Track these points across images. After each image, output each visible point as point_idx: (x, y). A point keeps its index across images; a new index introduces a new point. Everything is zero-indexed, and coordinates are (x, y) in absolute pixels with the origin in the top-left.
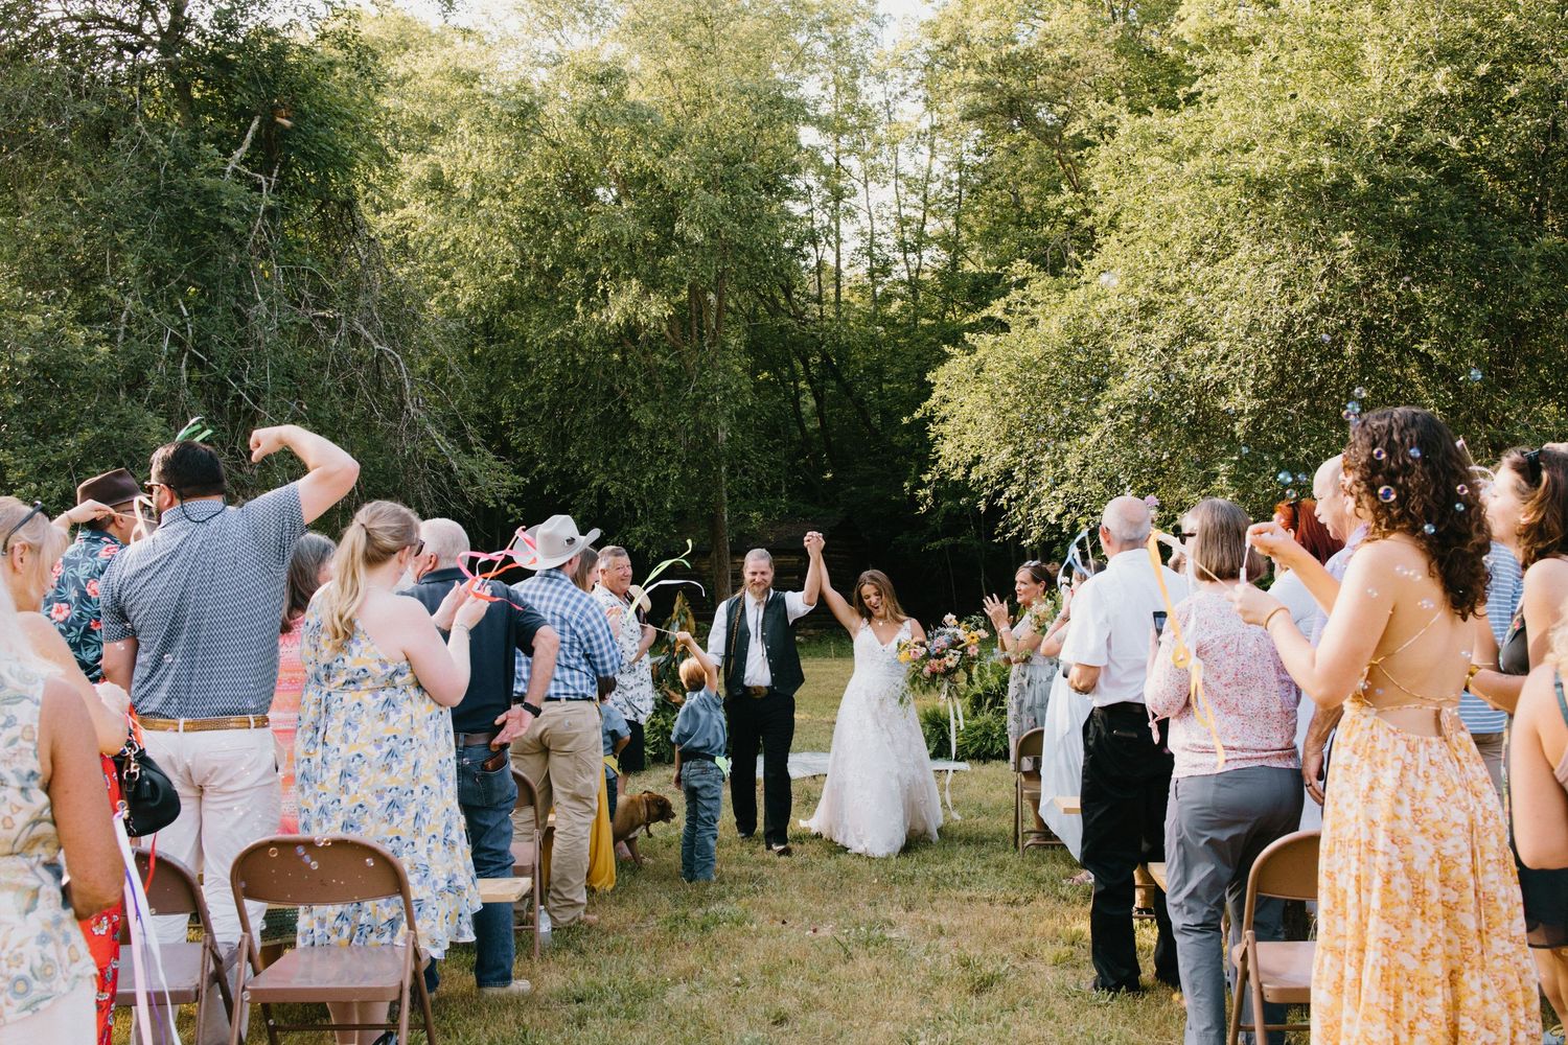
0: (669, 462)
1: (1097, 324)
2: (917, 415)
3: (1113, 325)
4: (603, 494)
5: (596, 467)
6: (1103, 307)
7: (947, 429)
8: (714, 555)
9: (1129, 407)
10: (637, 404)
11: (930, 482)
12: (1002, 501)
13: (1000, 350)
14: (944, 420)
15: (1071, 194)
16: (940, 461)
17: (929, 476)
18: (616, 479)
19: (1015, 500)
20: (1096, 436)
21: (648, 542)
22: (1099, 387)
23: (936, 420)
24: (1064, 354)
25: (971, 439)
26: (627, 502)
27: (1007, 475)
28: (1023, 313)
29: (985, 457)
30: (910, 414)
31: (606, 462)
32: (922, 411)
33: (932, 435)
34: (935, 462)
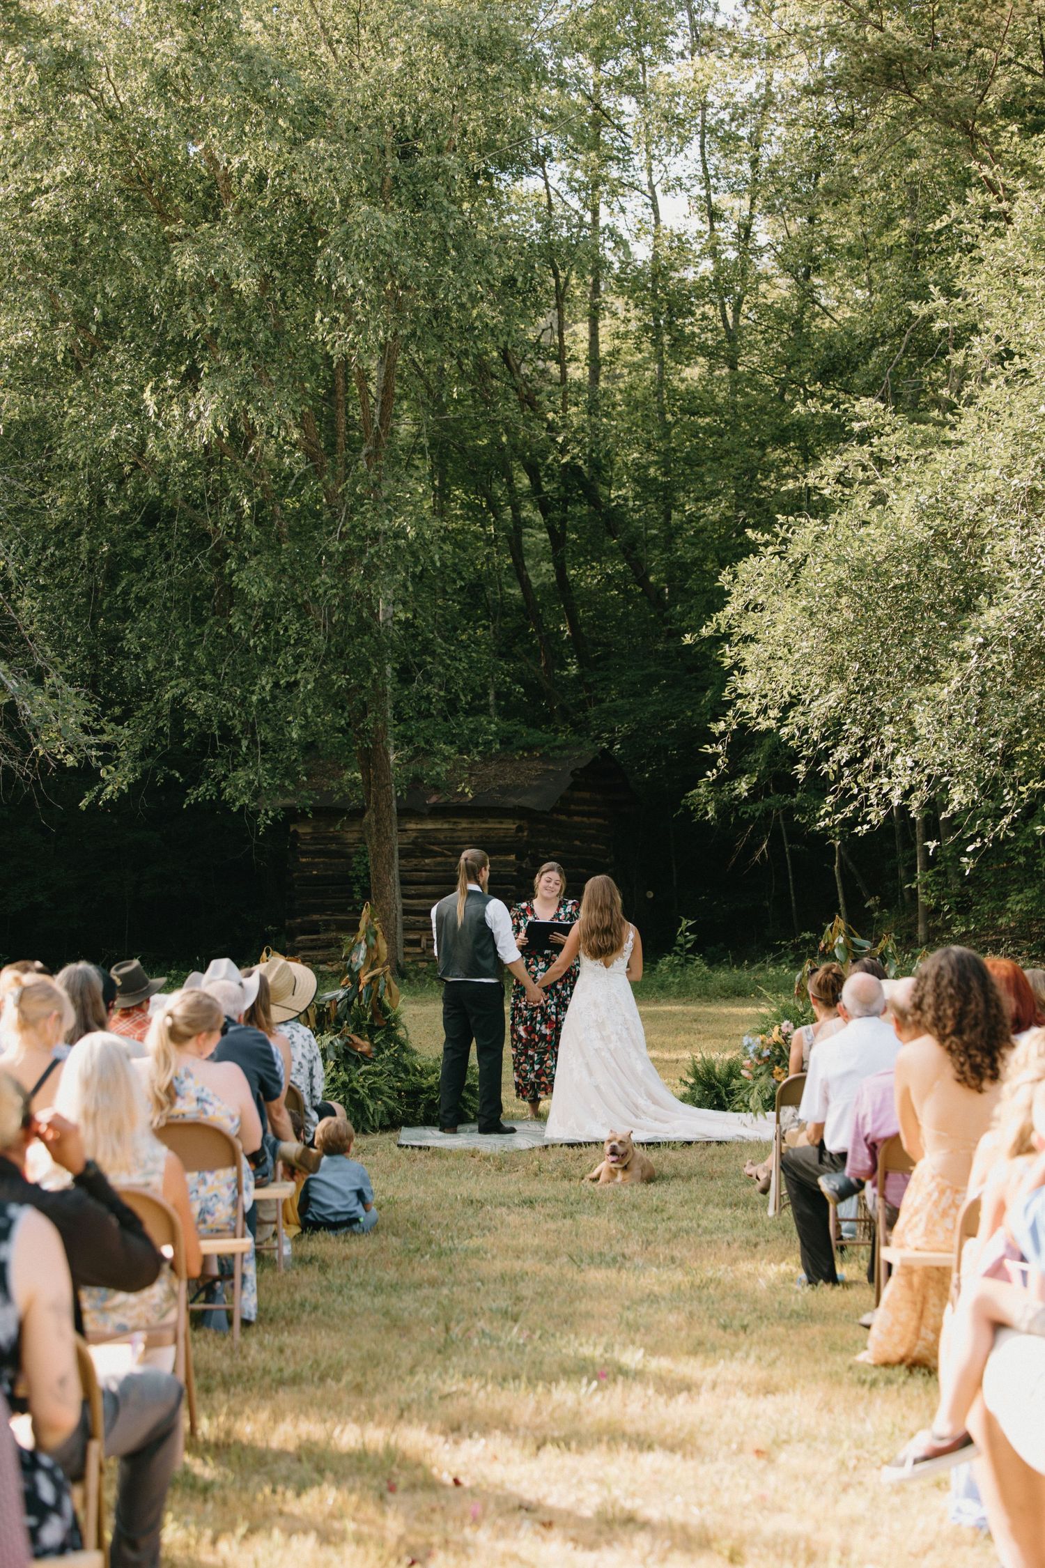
0: (298, 659)
1: (969, 511)
2: (705, 632)
3: (991, 517)
4: (179, 711)
5: (170, 663)
6: (975, 488)
7: (750, 654)
8: (369, 817)
9: (1003, 641)
10: (242, 560)
11: (723, 734)
12: (827, 768)
13: (827, 546)
14: (747, 639)
15: (943, 301)
16: (739, 702)
17: (722, 725)
18: (204, 687)
19: (848, 764)
20: (954, 684)
21: (256, 796)
22: (966, 606)
23: (735, 639)
24: (923, 554)
25: (784, 673)
26: (222, 726)
27: (834, 729)
28: (867, 482)
29: (806, 697)
30: (694, 629)
31: (188, 657)
32: (714, 625)
33: (727, 662)
34: (730, 704)
